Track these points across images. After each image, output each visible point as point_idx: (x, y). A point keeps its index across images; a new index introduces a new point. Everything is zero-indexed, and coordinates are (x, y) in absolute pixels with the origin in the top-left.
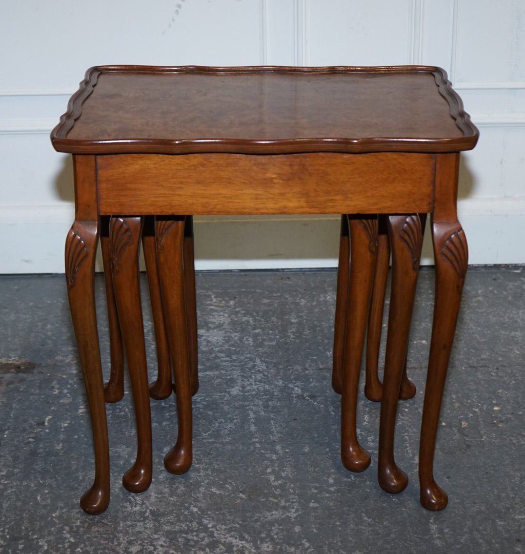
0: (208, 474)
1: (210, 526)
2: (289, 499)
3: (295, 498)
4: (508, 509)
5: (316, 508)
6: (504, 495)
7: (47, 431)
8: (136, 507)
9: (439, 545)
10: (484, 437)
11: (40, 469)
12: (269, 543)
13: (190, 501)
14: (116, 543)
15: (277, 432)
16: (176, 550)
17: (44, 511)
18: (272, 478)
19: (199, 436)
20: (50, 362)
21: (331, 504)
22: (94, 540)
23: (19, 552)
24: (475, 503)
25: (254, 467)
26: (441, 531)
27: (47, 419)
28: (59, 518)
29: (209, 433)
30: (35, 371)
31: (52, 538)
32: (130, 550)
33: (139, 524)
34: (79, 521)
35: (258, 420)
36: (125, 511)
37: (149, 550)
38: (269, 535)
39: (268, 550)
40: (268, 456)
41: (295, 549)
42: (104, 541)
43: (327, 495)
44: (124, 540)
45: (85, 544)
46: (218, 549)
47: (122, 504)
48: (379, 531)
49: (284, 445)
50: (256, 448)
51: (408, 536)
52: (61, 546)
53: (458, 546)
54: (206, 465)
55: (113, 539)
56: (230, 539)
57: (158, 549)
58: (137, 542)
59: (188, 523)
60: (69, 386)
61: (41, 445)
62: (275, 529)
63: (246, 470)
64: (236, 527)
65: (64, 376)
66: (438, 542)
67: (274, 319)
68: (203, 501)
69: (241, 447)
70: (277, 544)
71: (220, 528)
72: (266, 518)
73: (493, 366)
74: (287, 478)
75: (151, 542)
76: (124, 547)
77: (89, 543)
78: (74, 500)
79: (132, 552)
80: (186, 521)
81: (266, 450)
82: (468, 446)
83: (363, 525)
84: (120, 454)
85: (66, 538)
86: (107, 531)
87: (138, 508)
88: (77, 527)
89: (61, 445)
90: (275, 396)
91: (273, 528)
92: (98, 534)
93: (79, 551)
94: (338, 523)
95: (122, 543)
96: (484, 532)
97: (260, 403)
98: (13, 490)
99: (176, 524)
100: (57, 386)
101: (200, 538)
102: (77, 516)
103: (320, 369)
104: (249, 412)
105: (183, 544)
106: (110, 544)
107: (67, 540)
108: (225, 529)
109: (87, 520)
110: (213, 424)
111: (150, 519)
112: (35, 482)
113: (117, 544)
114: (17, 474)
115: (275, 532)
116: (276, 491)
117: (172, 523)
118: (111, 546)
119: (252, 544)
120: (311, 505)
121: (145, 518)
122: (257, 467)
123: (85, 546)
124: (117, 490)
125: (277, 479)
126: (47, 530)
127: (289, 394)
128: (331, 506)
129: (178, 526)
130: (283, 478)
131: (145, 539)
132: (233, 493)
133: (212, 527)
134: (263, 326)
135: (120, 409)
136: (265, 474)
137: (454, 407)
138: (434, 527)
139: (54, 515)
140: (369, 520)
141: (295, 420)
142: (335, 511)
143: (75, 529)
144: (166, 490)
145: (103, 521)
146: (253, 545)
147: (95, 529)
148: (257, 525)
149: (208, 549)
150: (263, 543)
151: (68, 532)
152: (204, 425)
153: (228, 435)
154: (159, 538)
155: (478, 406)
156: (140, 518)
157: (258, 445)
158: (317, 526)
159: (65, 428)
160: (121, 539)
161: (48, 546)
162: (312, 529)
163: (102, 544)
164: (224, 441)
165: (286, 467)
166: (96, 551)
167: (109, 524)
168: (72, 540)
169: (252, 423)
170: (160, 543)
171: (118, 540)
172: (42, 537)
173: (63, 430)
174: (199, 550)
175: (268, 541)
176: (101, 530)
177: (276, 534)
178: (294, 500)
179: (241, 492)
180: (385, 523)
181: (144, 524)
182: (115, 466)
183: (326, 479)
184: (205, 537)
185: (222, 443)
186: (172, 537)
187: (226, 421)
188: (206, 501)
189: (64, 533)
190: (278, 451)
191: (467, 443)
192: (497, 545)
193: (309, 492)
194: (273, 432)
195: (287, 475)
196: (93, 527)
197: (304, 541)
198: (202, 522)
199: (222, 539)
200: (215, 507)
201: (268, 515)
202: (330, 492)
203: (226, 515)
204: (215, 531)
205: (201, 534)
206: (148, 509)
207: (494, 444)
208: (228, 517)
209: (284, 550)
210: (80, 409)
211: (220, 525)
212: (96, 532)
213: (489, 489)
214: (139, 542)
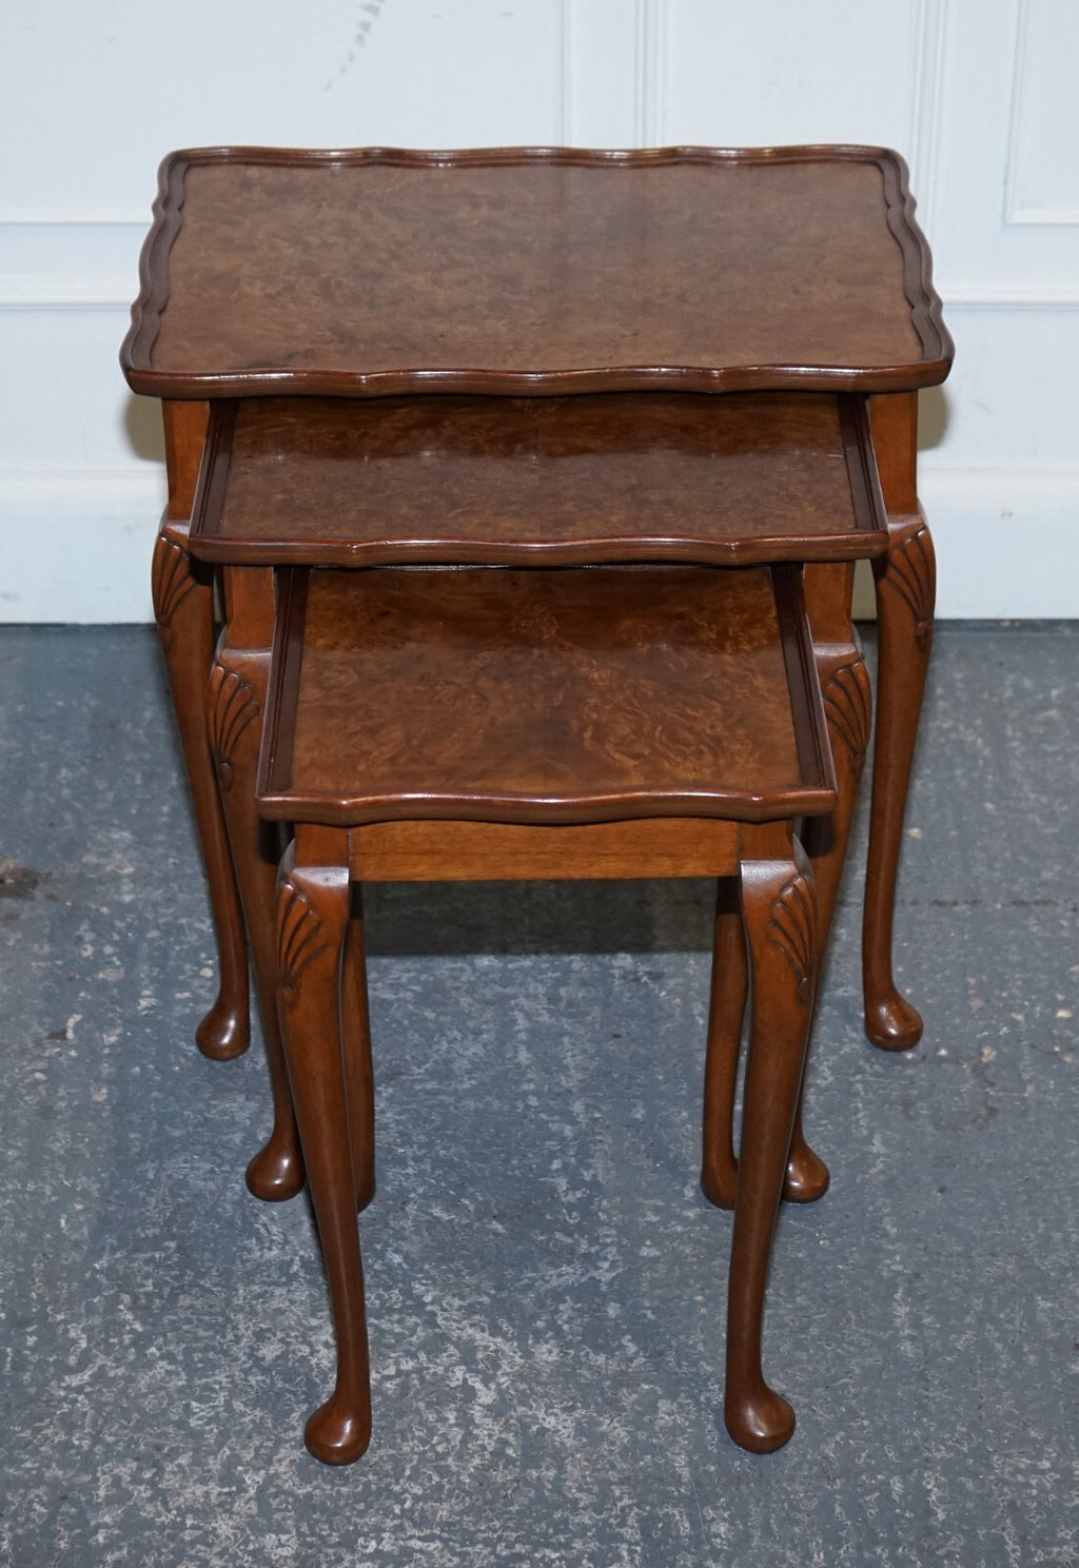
0: (425, 1171)
1: (428, 1299)
2: (598, 1238)
3: (609, 1234)
4: (1063, 1270)
5: (654, 1260)
6: (1059, 1235)
7: (73, 1053)
8: (270, 1249)
9: (911, 1355)
10: (1030, 1088)
11: (62, 1152)
12: (552, 1341)
13: (385, 1237)
14: (230, 1337)
15: (576, 1068)
17: (76, 1256)
18: (562, 1184)
19: (404, 1074)
20: (71, 869)
21: (688, 1251)
22: (185, 1327)
23: (28, 1353)
24: (994, 1255)
25: (524, 1156)
26: (916, 1323)
27: (71, 1023)
28: (109, 1272)
29: (427, 1066)
30: (38, 893)
31: (96, 1321)
32: (260, 1354)
33: (278, 1292)
34: (150, 1281)
35: (537, 1037)
36: (248, 1260)
37: (300, 1354)
38: (552, 1324)
39: (550, 1359)
40: (554, 1127)
41: (607, 1359)
42: (205, 1330)
43: (679, 1229)
44: (247, 1329)
45: (165, 1336)
46: (445, 1354)
47: (242, 1241)
48: (787, 1319)
49: (591, 1102)
50: (528, 1107)
51: (847, 1332)
52: (115, 1340)
53: (949, 1359)
54: (419, 1149)
55: (225, 1326)
56: (470, 1331)
57: (318, 1352)
58: (275, 1335)
59: (381, 1291)
60: (116, 937)
61: (62, 1092)
62: (565, 1310)
63: (507, 1161)
64: (480, 1303)
65: (105, 910)
66: (907, 1348)
68: (414, 1237)
69: (496, 1104)
70: (569, 1345)
71: (448, 1304)
72: (548, 1282)
73: (1066, 902)
74: (595, 1184)
75: (304, 1335)
76: (249, 1347)
77: (174, 1333)
78: (139, 1230)
79: (263, 1359)
80: (377, 1286)
81: (550, 1111)
82: (993, 1112)
84: (233, 1117)
85: (126, 1322)
86: (210, 1306)
87: (275, 1252)
88: (147, 1294)
89: (104, 1091)
90: (573, 972)
91: (561, 1308)
92: (192, 1314)
93: (153, 1354)
94: (699, 1298)
95: (243, 1336)
96: (1006, 1326)
97: (541, 990)
98: (8, 1201)
100: (89, 937)
101: (408, 1329)
102: (146, 1269)
104: (516, 1013)
106: (218, 1337)
107: (128, 1328)
108: (460, 1308)
109: (168, 1279)
110: (436, 1043)
111: (303, 1281)
112: (54, 1182)
113: (233, 1338)
114: (13, 1163)
115: (565, 1317)
116: (570, 1215)
118: (220, 1343)
119: (515, 1344)
120: (645, 1252)
121: (292, 1278)
122: (530, 1155)
124: (229, 1207)
125: (573, 1188)
126: (84, 1303)
128: (687, 1257)
130: (584, 1183)
131: (292, 1328)
132: (479, 1220)
133: (432, 1303)
136: (547, 1172)
137: (970, 1009)
138: (902, 1311)
139: (97, 1266)
141: (615, 1036)
142: (695, 1268)
143: (144, 1301)
145: (202, 1283)
146: (518, 1347)
148: (529, 1300)
149: (424, 1355)
150: (539, 1342)
151: (128, 1309)
152: (416, 1046)
153: (469, 1072)
154: (320, 1327)
155: (1021, 1008)
156: (280, 1278)
157: (533, 1101)
158: (655, 1304)
159: (112, 1046)
160: (241, 1327)
161: (89, 1340)
162: (644, 1311)
163: (204, 1338)
164: (459, 1087)
165: (592, 1157)
167: (214, 1289)
168: (138, 1327)
169: (523, 1042)
171: (235, 1328)
172: (75, 1318)
173: (106, 1051)
175: (551, 1338)
176: (198, 1303)
177: (566, 1323)
178: (609, 1240)
179: (495, 1217)
180: (798, 1299)
181: (289, 1291)
182: (223, 1147)
183: (677, 1188)
184: (416, 1325)
185: (456, 1091)
187: (465, 1037)
188: (420, 1239)
189: (122, 1311)
190: (578, 1115)
191: (990, 1103)
192: (1032, 1358)
193: (640, 1220)
194: (567, 1068)
195: (594, 1176)
196: (181, 1297)
197: (626, 1339)
198: (412, 1288)
199: (454, 1330)
200: (439, 1254)
201: (552, 1276)
202: (684, 1221)
203: (463, 1273)
204: (439, 1313)
205: (408, 1318)
206: (296, 1255)
207: (1049, 1107)
208: (467, 1278)
209: (583, 1360)
210: (142, 997)
211: (449, 1298)
212: (188, 1308)
213: (1028, 1219)
214: (280, 1335)
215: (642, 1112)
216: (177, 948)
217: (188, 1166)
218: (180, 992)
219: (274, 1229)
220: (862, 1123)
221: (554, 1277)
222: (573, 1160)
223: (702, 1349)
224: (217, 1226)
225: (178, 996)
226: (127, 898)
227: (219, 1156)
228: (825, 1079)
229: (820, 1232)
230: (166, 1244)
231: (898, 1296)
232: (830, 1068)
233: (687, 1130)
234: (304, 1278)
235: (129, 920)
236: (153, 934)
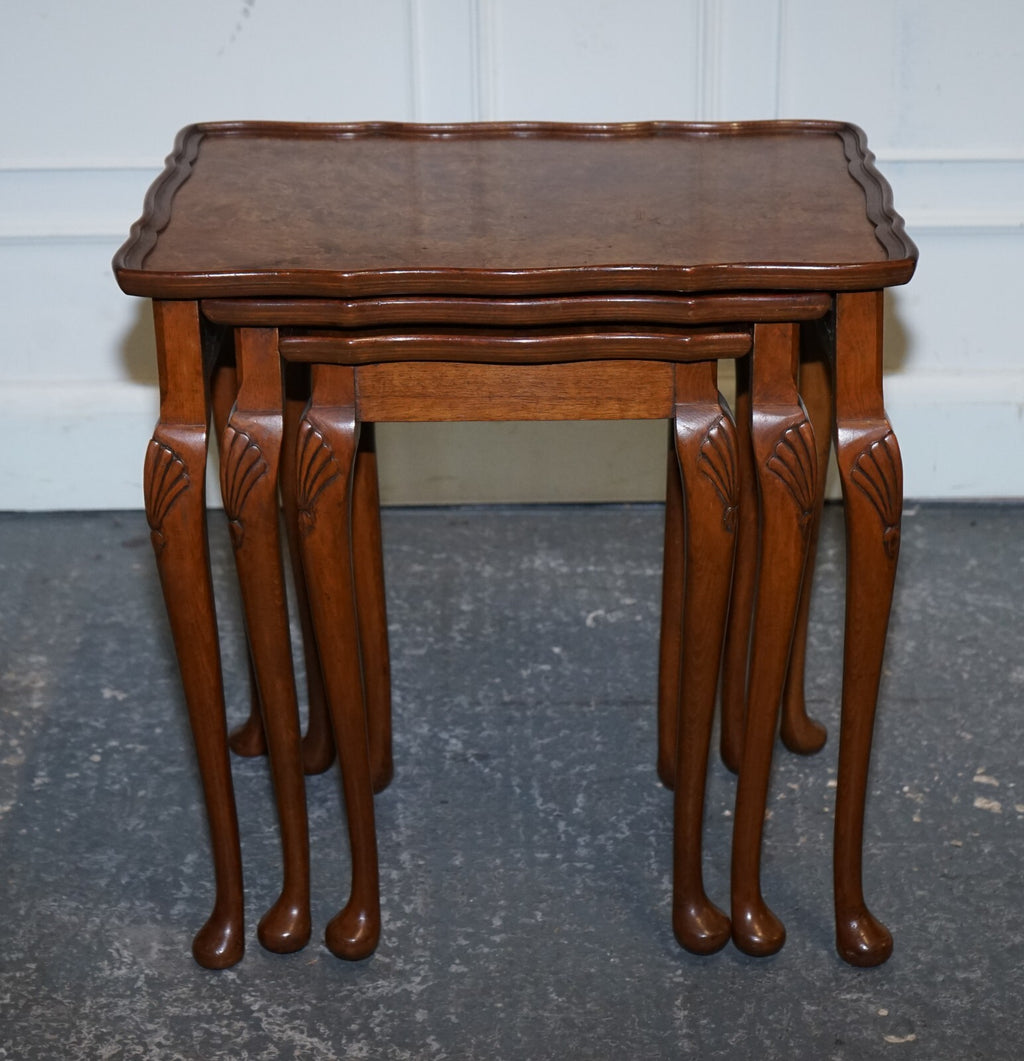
0: (265, 907)
1: (255, 1007)
2: (414, 957)
3: (422, 955)
4: (828, 981)
5: (462, 975)
8: (119, 969)
9: (687, 1050)
10: (802, 840)
12: (363, 1041)
14: (73, 1039)
15: (407, 827)
16: (185, 1054)
18: (385, 915)
19: (256, 832)
21: (492, 968)
22: (34, 1032)
26: (692, 1023)
32: (98, 1053)
34: (9, 995)
36: (98, 978)
37: (134, 1053)
38: (365, 1028)
39: (360, 1055)
41: (412, 1055)
42: (51, 1034)
43: (486, 950)
44: (89, 1033)
45: (15, 1040)
46: (265, 1052)
47: (95, 963)
48: (576, 1021)
49: (417, 852)
51: (630, 1032)
53: (722, 1053)
54: (262, 890)
55: (70, 1031)
56: (290, 1033)
57: (151, 1051)
58: (113, 1037)
59: (214, 1001)
60: (22, 733)
62: (378, 1015)
64: (303, 1011)
65: (16, 714)
67: (428, 604)
68: (249, 959)
70: (379, 1044)
71: (274, 1011)
72: (364, 993)
74: (414, 915)
75: (139, 1037)
76: (89, 1047)
77: (23, 1037)
78: (4, 955)
79: (101, 1057)
80: (211, 997)
82: (769, 858)
83: (545, 1010)
84: (101, 866)
86: (59, 1015)
87: (124, 971)
92: (42, 1021)
95: (85, 1038)
96: (774, 1025)
99: (191, 1003)
101: (234, 1031)
102: (6, 985)
103: (505, 704)
105: (201, 1043)
106: (62, 1040)
108: (283, 1015)
109: (24, 993)
111: (144, 993)
113: (75, 1040)
115: (377, 1021)
116: (390, 940)
117: (185, 1002)
118: (64, 1045)
119: (330, 1043)
120: (454, 968)
121: (136, 991)
123: (15, 1044)
124: (87, 936)
125: (394, 918)
127: (440, 752)
128: (491, 972)
129: (196, 1007)
130: (405, 915)
131: (130, 1032)
133: (259, 1011)
134: (404, 618)
135: (113, 777)
138: (681, 1014)
140: (560, 1000)
141: (442, 802)
142: (498, 981)
144: (180, 937)
145: (54, 996)
146: (333, 1046)
147: (37, 1010)
148: (345, 1009)
149: (246, 1053)
150: (351, 1042)
152: (268, 811)
154: (156, 1031)
155: (797, 780)
156: (126, 991)
158: (459, 1010)
159: (5, 814)
160: (84, 1031)
162: (448, 1016)
163: (48, 1041)
165: (415, 894)
166: (33, 1052)
167: (65, 1001)
170: (157, 1040)
171: (79, 1032)
174: (228, 1054)
175: (363, 1038)
176: (48, 1013)
177: (378, 1025)
178: (422, 960)
179: (322, 942)
180: (588, 1006)
181: (131, 1002)
183: (487, 918)
184: (242, 1028)
186: (180, 1027)
188: (253, 959)
190: (404, 863)
191: (767, 851)
192: (797, 1051)
193: (452, 943)
194: (399, 826)
195: (415, 909)
196: (34, 1008)
197: (430, 1040)
198: (242, 999)
199: (275, 1033)
200: (270, 971)
201: (368, 989)
202: (492, 945)
203: (290, 987)
204: (264, 1019)
205: (236, 1023)
206: (142, 973)
207: (818, 853)
208: (293, 990)
209: (390, 1056)
210: (37, 777)
211: (275, 1007)
212: (40, 1016)
213: (797, 940)
214: (118, 1037)
215: (461, 859)
216: (73, 740)
217: (56, 904)
218: (71, 772)
219: (125, 953)
220: (653, 866)
221: (371, 989)
222: (396, 898)
223: (498, 1046)
224: (75, 951)
225: (68, 776)
226: (36, 705)
227: (85, 896)
228: (623, 833)
229: (612, 952)
230: (28, 965)
231: (678, 1002)
232: (627, 824)
233: (499, 873)
234: (147, 992)
235: (35, 721)
236: (55, 730)
